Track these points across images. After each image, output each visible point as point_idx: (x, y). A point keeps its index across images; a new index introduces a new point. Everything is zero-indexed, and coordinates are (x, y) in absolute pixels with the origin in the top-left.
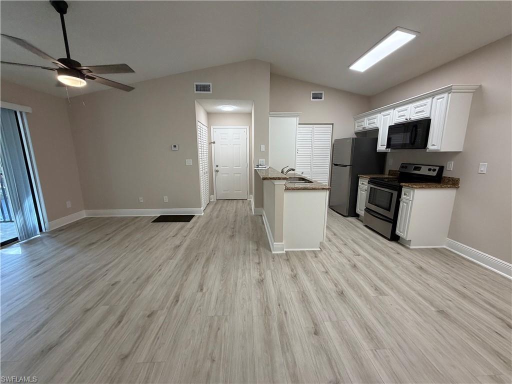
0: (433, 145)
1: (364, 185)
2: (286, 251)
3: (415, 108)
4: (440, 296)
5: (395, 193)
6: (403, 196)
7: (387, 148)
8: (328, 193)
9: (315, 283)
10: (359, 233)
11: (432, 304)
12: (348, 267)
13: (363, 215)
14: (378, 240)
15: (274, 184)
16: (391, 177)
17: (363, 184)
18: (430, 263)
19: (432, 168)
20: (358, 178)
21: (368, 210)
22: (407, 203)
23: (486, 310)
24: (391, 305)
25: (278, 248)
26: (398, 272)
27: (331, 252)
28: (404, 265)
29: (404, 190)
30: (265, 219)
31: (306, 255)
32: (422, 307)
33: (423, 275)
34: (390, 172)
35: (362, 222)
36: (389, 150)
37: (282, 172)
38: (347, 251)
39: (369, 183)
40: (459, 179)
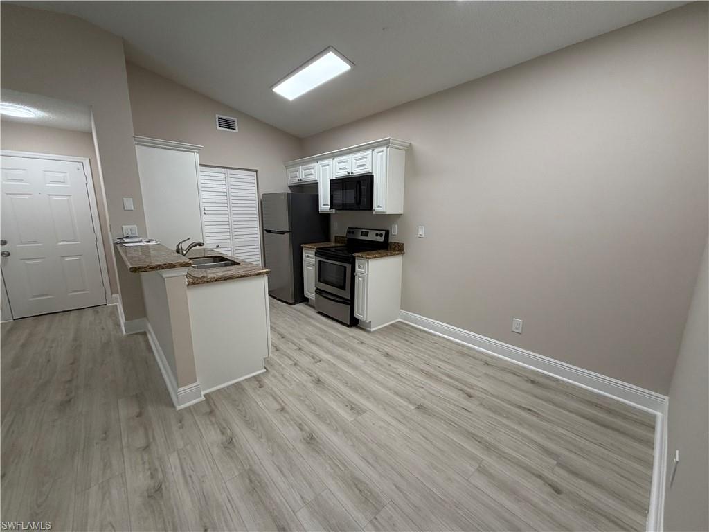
0: (379, 206)
1: (310, 259)
2: (205, 396)
3: (356, 160)
4: (412, 385)
5: (349, 266)
6: (357, 269)
7: (331, 208)
8: (266, 278)
9: (268, 440)
10: (314, 326)
11: (409, 401)
12: (310, 385)
13: (314, 299)
14: (338, 331)
15: (162, 277)
16: (338, 245)
17: (308, 256)
18: (392, 344)
19: (379, 232)
20: (302, 248)
21: (319, 291)
22: (363, 278)
23: (449, 384)
24: (373, 424)
25: (186, 396)
26: (368, 370)
27: (283, 368)
28: (372, 357)
29: (358, 262)
30: (152, 339)
31: (243, 390)
32: (401, 409)
33: (391, 364)
34: (338, 239)
35: (314, 307)
36: (333, 211)
37: (178, 251)
38: (305, 360)
39: (317, 254)
40: (403, 244)
